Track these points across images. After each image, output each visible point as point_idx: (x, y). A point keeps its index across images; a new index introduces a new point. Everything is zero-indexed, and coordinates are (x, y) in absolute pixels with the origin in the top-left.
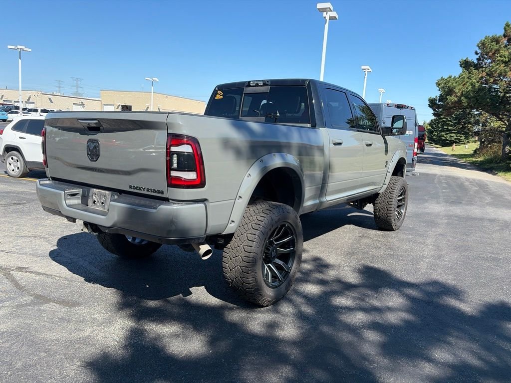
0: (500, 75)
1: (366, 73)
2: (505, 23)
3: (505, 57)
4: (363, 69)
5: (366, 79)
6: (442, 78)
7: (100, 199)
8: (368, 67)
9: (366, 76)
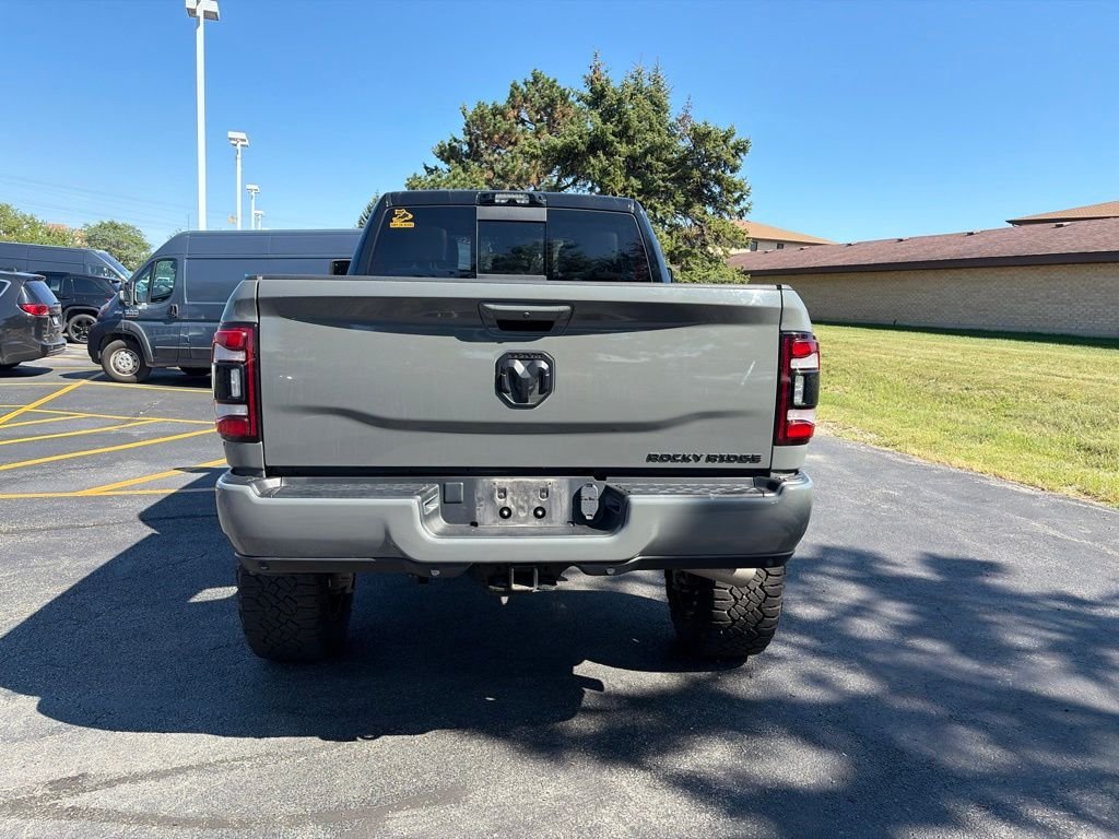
0: (519, 178)
1: (239, 147)
2: (512, 82)
3: (535, 147)
4: (231, 139)
5: (239, 162)
6: (415, 175)
7: (527, 501)
8: (243, 136)
9: (239, 156)
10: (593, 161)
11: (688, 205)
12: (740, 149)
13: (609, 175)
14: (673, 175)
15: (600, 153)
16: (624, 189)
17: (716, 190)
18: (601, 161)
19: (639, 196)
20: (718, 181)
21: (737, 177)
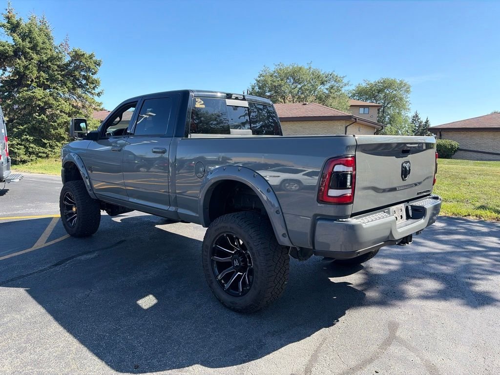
7: (399, 214)
10: (19, 61)
11: (74, 89)
12: (98, 64)
13: (29, 69)
14: (63, 73)
15: (22, 57)
16: (38, 78)
17: (84, 82)
18: (23, 62)
19: (47, 82)
20: (85, 78)
21: (95, 77)
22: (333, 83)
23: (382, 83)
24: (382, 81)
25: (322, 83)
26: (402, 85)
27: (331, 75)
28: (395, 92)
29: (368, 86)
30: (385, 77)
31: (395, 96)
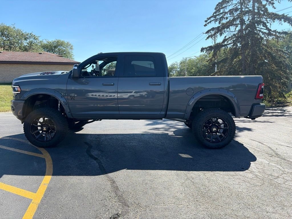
22: (31, 39)
23: (57, 42)
24: (56, 41)
25: (25, 39)
26: (68, 45)
27: (30, 34)
28: (64, 49)
29: (48, 43)
30: (58, 39)
31: (64, 51)
